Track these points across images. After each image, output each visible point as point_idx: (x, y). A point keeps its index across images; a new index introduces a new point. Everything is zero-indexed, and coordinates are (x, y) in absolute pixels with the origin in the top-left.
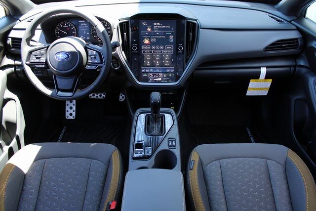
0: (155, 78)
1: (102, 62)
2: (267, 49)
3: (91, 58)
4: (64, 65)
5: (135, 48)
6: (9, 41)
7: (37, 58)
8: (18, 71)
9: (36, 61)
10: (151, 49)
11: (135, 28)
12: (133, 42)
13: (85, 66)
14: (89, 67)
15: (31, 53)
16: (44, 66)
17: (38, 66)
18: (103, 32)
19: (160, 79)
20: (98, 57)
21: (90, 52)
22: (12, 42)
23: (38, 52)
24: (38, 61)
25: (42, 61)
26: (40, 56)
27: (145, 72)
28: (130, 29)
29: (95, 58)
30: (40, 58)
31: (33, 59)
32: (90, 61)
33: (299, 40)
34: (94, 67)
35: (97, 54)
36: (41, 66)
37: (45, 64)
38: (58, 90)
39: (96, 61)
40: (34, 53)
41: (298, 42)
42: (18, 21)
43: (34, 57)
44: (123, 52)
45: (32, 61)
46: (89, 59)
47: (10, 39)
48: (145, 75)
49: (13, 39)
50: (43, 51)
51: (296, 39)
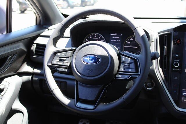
1: (137, 71)
3: (124, 66)
4: (91, 70)
5: (176, 64)
6: (34, 47)
7: (61, 60)
8: (35, 80)
9: (59, 63)
11: (178, 41)
12: (174, 58)
13: (116, 75)
14: (120, 76)
15: (55, 53)
16: (66, 70)
17: (60, 69)
18: (143, 37)
20: (132, 65)
21: (123, 58)
22: (36, 48)
23: (63, 54)
24: (61, 63)
25: (65, 64)
28: (172, 42)
29: (129, 66)
30: (64, 60)
32: (122, 70)
34: (126, 76)
35: (133, 61)
36: (63, 70)
37: (68, 68)
38: (79, 100)
39: (130, 70)
40: (59, 54)
42: (47, 29)
43: (58, 58)
44: (160, 69)
45: (55, 63)
46: (122, 66)
47: (35, 45)
49: (38, 45)
50: (69, 54)
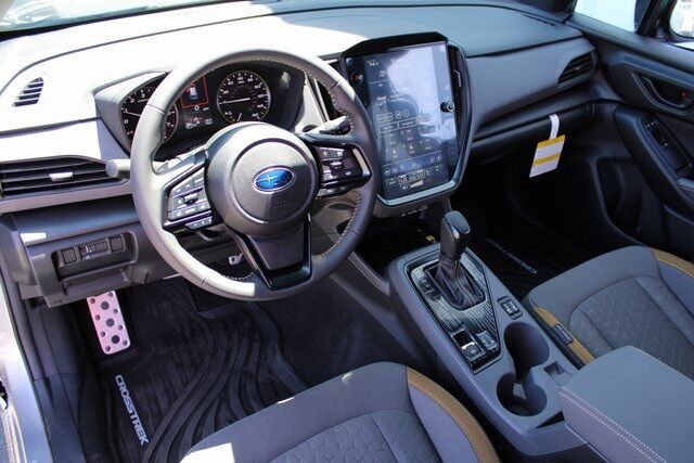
0: (412, 183)
2: (562, 78)
3: (332, 168)
7: (189, 203)
9: (187, 212)
10: (395, 119)
13: (317, 193)
14: (330, 191)
15: (168, 191)
16: (210, 220)
17: (195, 225)
19: (421, 183)
21: (325, 152)
23: (185, 184)
24: (191, 210)
25: (203, 208)
26: (195, 195)
27: (392, 176)
30: (194, 200)
31: (180, 210)
32: (331, 177)
33: (592, 55)
34: (343, 188)
36: (203, 222)
37: (212, 214)
39: (349, 173)
40: (176, 190)
41: (590, 59)
43: (180, 202)
45: (179, 215)
46: (327, 171)
48: (392, 182)
50: (197, 180)
51: (588, 55)
